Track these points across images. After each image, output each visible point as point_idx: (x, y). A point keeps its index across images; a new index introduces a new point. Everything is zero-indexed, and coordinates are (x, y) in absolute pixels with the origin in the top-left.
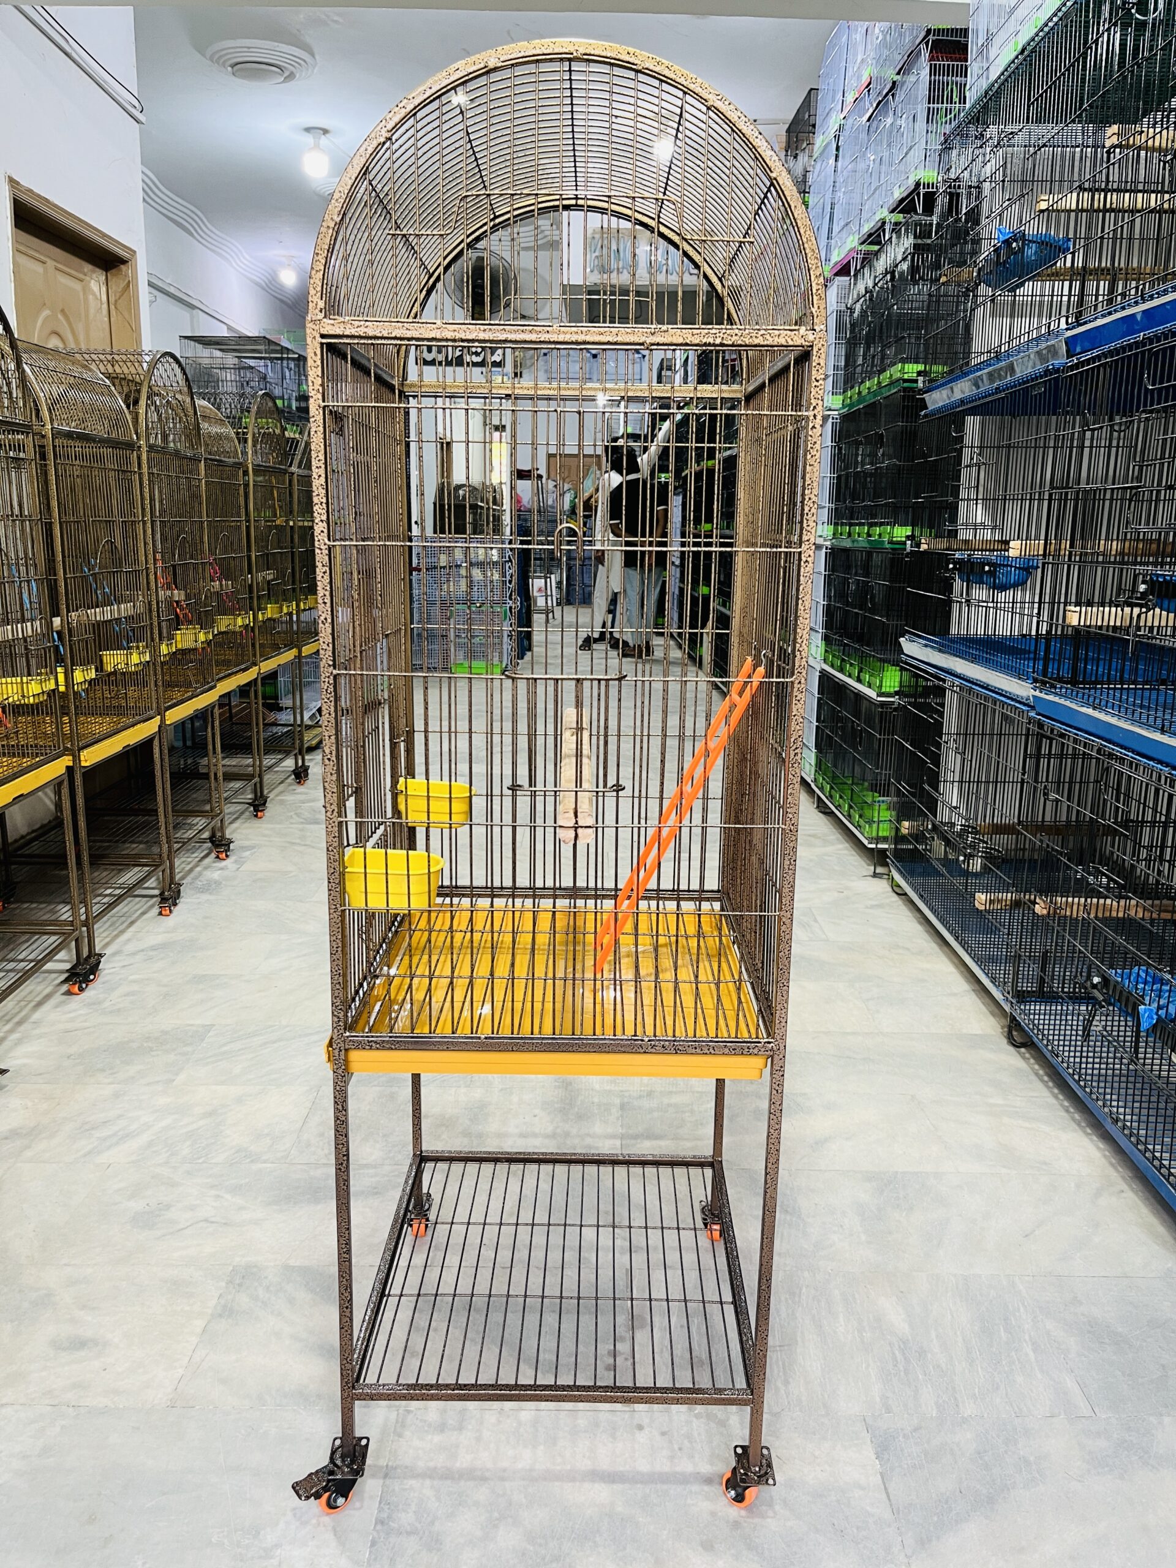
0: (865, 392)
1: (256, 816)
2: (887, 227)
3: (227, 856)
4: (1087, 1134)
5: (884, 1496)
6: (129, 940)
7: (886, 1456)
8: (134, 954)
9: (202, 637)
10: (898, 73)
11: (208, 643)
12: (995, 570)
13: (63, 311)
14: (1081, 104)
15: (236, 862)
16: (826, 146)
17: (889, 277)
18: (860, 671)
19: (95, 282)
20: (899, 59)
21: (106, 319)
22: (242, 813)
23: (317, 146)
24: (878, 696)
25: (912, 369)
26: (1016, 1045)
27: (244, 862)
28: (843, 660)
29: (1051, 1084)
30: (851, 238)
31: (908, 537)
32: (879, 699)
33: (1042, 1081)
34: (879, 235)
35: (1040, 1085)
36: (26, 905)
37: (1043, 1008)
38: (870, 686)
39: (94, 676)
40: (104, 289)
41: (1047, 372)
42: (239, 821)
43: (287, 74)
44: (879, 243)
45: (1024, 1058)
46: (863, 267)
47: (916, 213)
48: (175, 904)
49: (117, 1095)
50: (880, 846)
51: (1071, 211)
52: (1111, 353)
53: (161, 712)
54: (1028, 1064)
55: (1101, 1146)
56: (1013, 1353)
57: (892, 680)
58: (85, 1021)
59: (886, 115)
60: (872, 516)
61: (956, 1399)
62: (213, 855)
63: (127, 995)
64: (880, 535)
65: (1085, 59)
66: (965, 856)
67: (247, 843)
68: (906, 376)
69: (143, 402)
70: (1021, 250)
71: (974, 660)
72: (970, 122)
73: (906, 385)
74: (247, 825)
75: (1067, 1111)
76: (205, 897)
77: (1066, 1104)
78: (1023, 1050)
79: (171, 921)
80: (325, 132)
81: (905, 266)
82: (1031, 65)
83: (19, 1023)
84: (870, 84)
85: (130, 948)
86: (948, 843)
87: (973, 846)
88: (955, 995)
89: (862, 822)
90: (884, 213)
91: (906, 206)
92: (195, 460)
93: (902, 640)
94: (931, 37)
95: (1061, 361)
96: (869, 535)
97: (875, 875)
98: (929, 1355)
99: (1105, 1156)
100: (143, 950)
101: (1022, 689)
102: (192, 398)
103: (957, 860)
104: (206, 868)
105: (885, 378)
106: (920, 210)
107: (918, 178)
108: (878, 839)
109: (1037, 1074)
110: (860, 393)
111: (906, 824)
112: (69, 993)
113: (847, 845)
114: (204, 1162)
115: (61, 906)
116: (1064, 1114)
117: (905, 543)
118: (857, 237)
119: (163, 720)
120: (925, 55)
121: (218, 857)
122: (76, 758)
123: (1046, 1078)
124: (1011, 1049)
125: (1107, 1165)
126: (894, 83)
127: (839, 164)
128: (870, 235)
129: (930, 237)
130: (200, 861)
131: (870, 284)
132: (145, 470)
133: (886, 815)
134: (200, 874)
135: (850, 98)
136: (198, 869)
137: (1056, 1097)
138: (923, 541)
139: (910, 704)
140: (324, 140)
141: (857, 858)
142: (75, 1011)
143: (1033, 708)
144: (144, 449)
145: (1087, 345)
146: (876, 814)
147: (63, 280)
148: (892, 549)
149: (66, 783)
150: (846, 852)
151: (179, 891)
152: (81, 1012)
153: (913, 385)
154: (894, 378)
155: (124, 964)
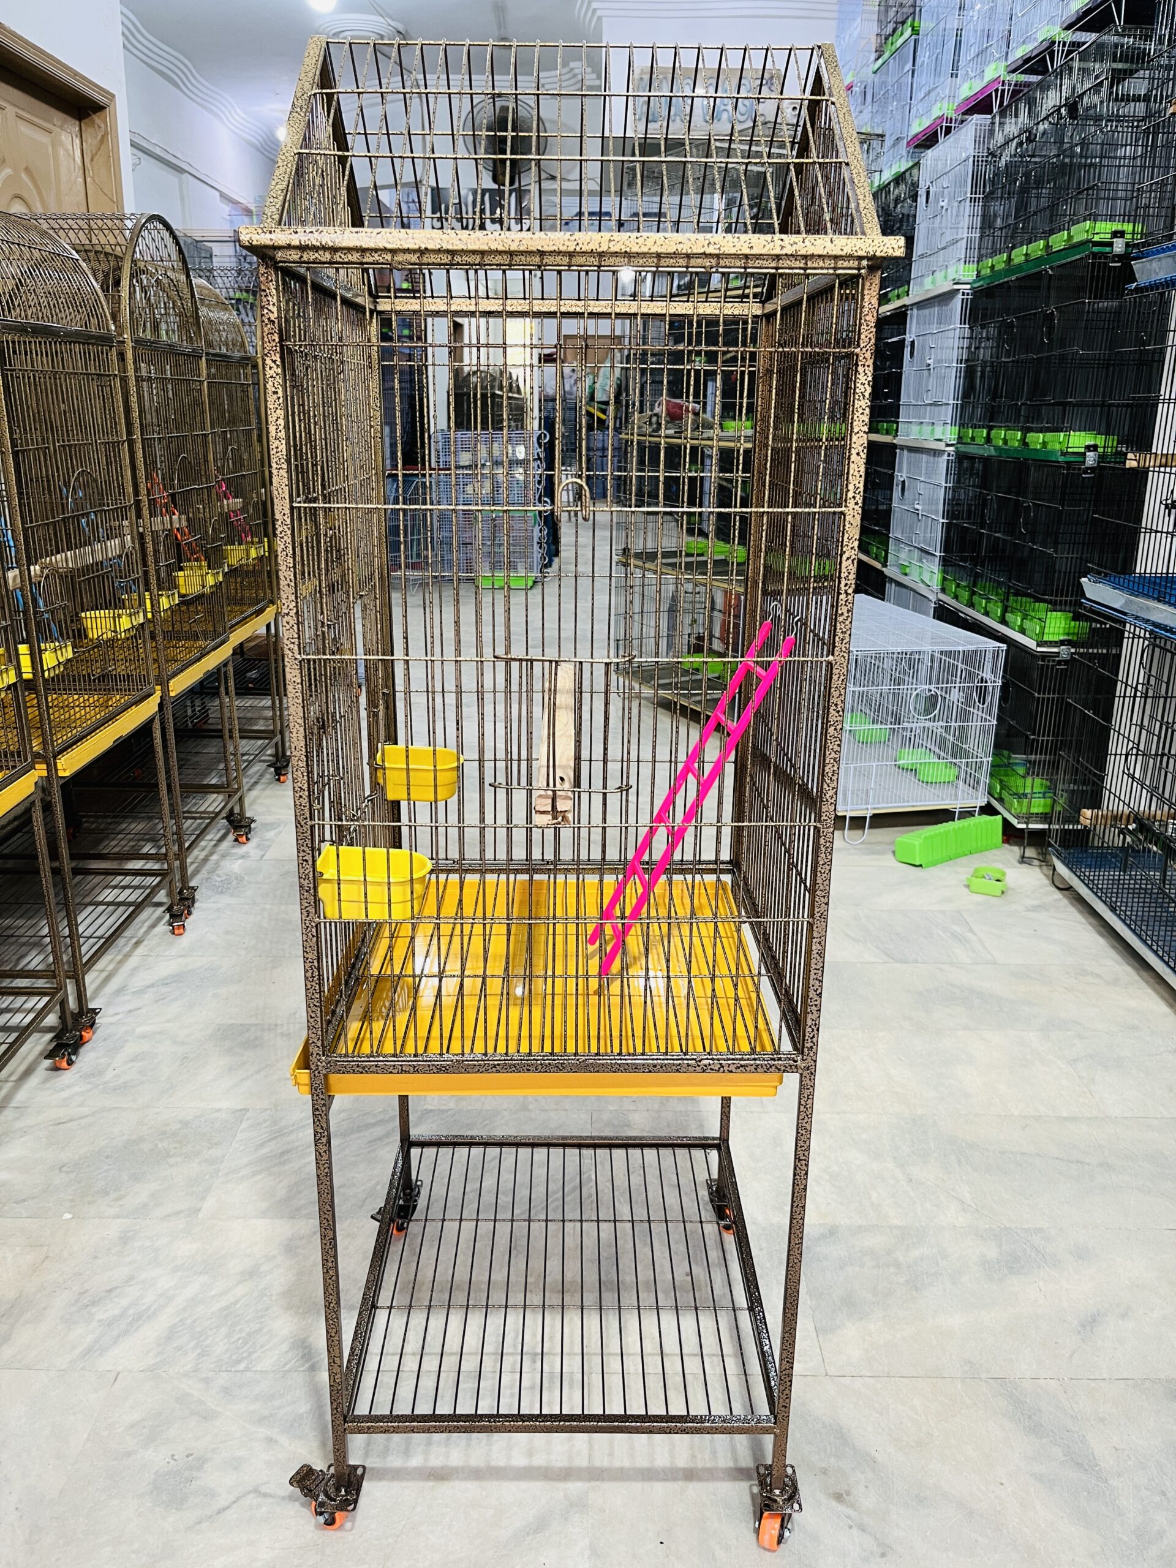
0: (1019, 260)
1: (279, 780)
2: (1057, 49)
3: (248, 839)
8: (142, 991)
9: (210, 580)
11: (218, 586)
13: (27, 170)
15: (258, 846)
19: (66, 132)
22: (262, 776)
24: (1038, 645)
25: (1103, 229)
27: (269, 847)
28: (974, 592)
30: (993, 66)
31: (1087, 448)
32: (1039, 649)
34: (1043, 60)
38: (1023, 631)
39: (70, 655)
40: (77, 141)
42: (259, 787)
44: (1043, 70)
46: (1013, 103)
48: (189, 913)
49: (125, 1239)
50: (1031, 826)
53: (163, 682)
58: (81, 1105)
60: (1026, 419)
62: (231, 837)
63: (135, 1058)
64: (1044, 443)
67: (269, 819)
68: (1096, 238)
69: (125, 283)
73: (1096, 249)
74: (268, 792)
76: (225, 900)
79: (186, 940)
85: (138, 982)
90: (1053, 32)
91: (1092, 19)
92: (195, 356)
96: (1024, 443)
97: (1023, 860)
100: (152, 986)
102: (188, 276)
104: (224, 856)
105: (1058, 241)
108: (1029, 817)
110: (1010, 260)
111: (1087, 812)
112: (56, 1068)
114: (247, 1369)
118: (1003, 64)
119: (165, 693)
121: (237, 840)
128: (1027, 61)
130: (215, 846)
134: (217, 864)
136: (214, 857)
139: (1086, 656)
142: (68, 1087)
144: (129, 345)
147: (25, 129)
152: (77, 1089)
153: (1108, 249)
154: (1076, 240)
155: (131, 1008)
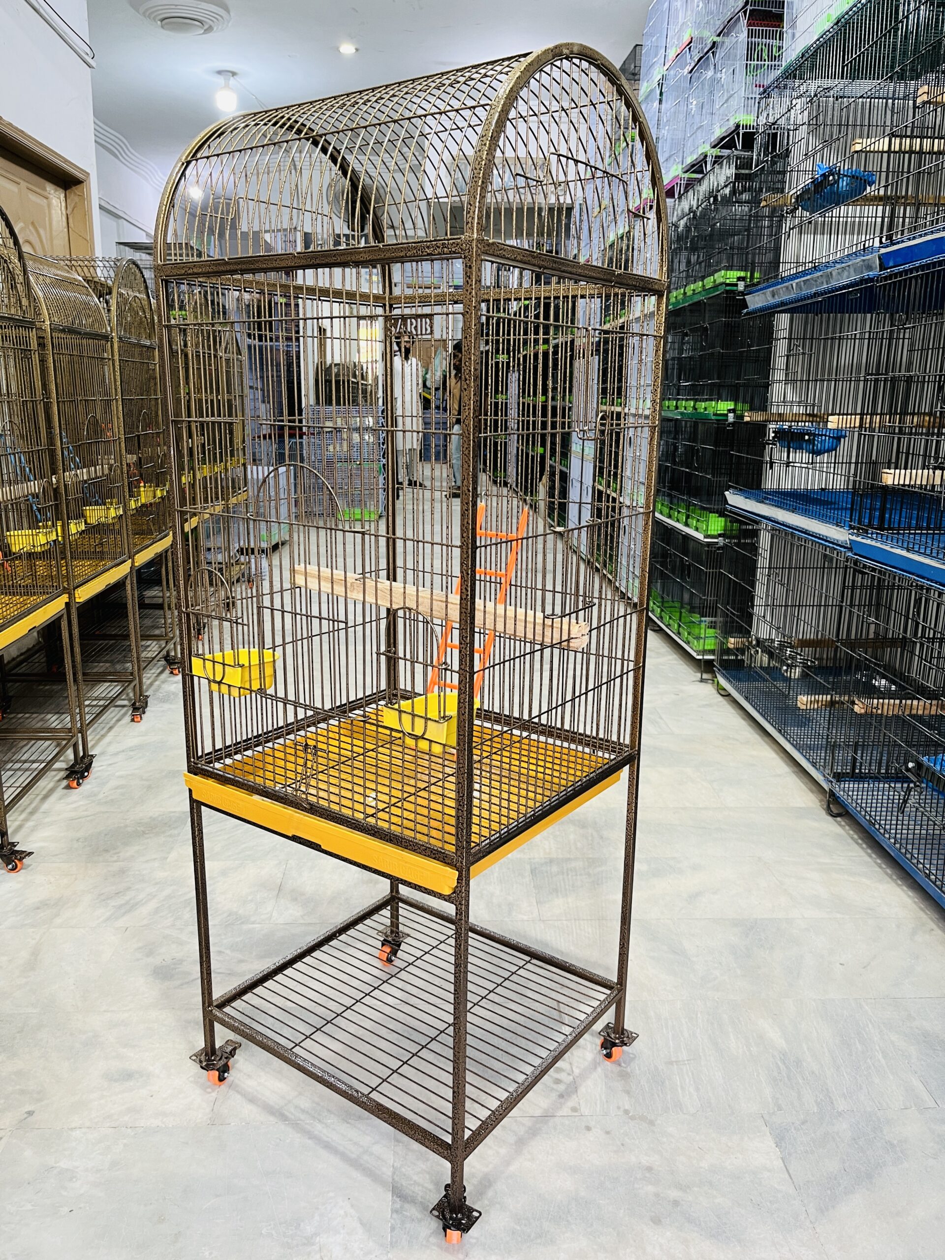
0: (689, 293)
2: (709, 159)
4: (898, 885)
5: (787, 1176)
6: (110, 743)
7: (783, 1144)
8: (117, 754)
9: (158, 494)
10: (719, 35)
11: (162, 498)
12: (814, 440)
13: (33, 223)
14: (893, 67)
16: (652, 91)
17: (712, 199)
18: (688, 517)
19: (56, 197)
20: (719, 25)
21: (66, 230)
23: (227, 86)
24: (705, 538)
25: (732, 276)
26: (834, 816)
28: (671, 508)
29: (864, 846)
30: (675, 167)
31: (729, 411)
32: (706, 540)
33: (857, 843)
34: (701, 166)
35: (857, 847)
36: (20, 715)
37: (856, 786)
38: (697, 529)
39: (84, 528)
40: (64, 205)
41: (862, 281)
43: (206, 27)
44: (701, 172)
45: (840, 825)
46: (686, 191)
47: (736, 149)
48: (144, 713)
49: (122, 871)
50: (706, 657)
51: (883, 152)
52: (922, 267)
53: (131, 557)
54: (844, 829)
55: (910, 893)
56: (869, 1060)
57: (716, 524)
58: (86, 810)
59: (707, 68)
60: (695, 393)
61: (830, 1097)
62: (167, 671)
63: (117, 788)
64: (705, 409)
65: (897, 30)
66: (788, 665)
68: (728, 281)
69: (114, 301)
70: (837, 182)
71: (794, 510)
72: (787, 78)
73: (728, 288)
75: (881, 867)
76: (166, 706)
77: (879, 861)
78: (839, 819)
79: (142, 726)
80: (234, 74)
81: (727, 191)
82: (845, 33)
83: (32, 813)
84: (691, 42)
85: (112, 749)
86: (771, 655)
87: (793, 658)
88: (779, 776)
89: (690, 638)
90: (706, 148)
91: (727, 142)
92: (152, 348)
93: (727, 493)
94: (749, 7)
95: (875, 272)
96: (695, 408)
97: (702, 680)
98: (804, 1064)
99: (915, 902)
100: (123, 751)
101: (838, 534)
102: (149, 297)
103: (780, 669)
104: (163, 682)
105: (709, 282)
106: (739, 147)
107: (737, 121)
108: (704, 652)
109: (852, 838)
110: (685, 293)
111: (732, 640)
112: (68, 787)
113: (675, 656)
115: (49, 716)
116: (878, 869)
117: (726, 415)
118: (680, 167)
119: (133, 562)
120: (743, 22)
121: (172, 673)
122: (71, 596)
123: (860, 841)
124: (830, 818)
125: (918, 909)
126: (714, 43)
127: (664, 105)
128: (693, 166)
129: (751, 169)
130: (158, 676)
131: (694, 204)
132: (116, 357)
133: (711, 632)
134: (159, 687)
135: (672, 54)
136: (157, 683)
137: (870, 856)
138: (746, 414)
139: (736, 544)
140: (232, 81)
141: (685, 667)
142: (75, 802)
143: (850, 549)
144: (116, 340)
145: (899, 260)
146: (703, 631)
147: (33, 197)
148: (717, 420)
149: (65, 616)
150: (675, 662)
151: (147, 703)
152: (81, 803)
153: (735, 288)
154: (717, 282)
155: (110, 762)
